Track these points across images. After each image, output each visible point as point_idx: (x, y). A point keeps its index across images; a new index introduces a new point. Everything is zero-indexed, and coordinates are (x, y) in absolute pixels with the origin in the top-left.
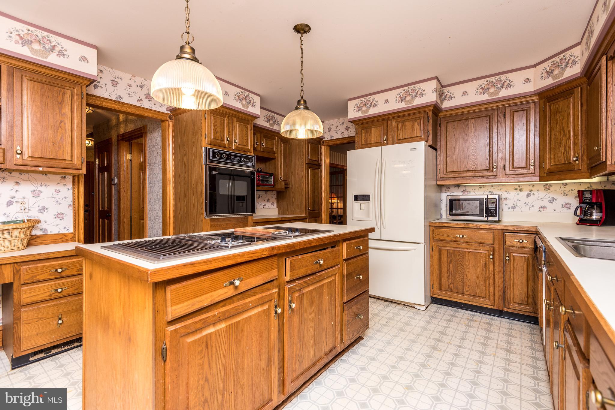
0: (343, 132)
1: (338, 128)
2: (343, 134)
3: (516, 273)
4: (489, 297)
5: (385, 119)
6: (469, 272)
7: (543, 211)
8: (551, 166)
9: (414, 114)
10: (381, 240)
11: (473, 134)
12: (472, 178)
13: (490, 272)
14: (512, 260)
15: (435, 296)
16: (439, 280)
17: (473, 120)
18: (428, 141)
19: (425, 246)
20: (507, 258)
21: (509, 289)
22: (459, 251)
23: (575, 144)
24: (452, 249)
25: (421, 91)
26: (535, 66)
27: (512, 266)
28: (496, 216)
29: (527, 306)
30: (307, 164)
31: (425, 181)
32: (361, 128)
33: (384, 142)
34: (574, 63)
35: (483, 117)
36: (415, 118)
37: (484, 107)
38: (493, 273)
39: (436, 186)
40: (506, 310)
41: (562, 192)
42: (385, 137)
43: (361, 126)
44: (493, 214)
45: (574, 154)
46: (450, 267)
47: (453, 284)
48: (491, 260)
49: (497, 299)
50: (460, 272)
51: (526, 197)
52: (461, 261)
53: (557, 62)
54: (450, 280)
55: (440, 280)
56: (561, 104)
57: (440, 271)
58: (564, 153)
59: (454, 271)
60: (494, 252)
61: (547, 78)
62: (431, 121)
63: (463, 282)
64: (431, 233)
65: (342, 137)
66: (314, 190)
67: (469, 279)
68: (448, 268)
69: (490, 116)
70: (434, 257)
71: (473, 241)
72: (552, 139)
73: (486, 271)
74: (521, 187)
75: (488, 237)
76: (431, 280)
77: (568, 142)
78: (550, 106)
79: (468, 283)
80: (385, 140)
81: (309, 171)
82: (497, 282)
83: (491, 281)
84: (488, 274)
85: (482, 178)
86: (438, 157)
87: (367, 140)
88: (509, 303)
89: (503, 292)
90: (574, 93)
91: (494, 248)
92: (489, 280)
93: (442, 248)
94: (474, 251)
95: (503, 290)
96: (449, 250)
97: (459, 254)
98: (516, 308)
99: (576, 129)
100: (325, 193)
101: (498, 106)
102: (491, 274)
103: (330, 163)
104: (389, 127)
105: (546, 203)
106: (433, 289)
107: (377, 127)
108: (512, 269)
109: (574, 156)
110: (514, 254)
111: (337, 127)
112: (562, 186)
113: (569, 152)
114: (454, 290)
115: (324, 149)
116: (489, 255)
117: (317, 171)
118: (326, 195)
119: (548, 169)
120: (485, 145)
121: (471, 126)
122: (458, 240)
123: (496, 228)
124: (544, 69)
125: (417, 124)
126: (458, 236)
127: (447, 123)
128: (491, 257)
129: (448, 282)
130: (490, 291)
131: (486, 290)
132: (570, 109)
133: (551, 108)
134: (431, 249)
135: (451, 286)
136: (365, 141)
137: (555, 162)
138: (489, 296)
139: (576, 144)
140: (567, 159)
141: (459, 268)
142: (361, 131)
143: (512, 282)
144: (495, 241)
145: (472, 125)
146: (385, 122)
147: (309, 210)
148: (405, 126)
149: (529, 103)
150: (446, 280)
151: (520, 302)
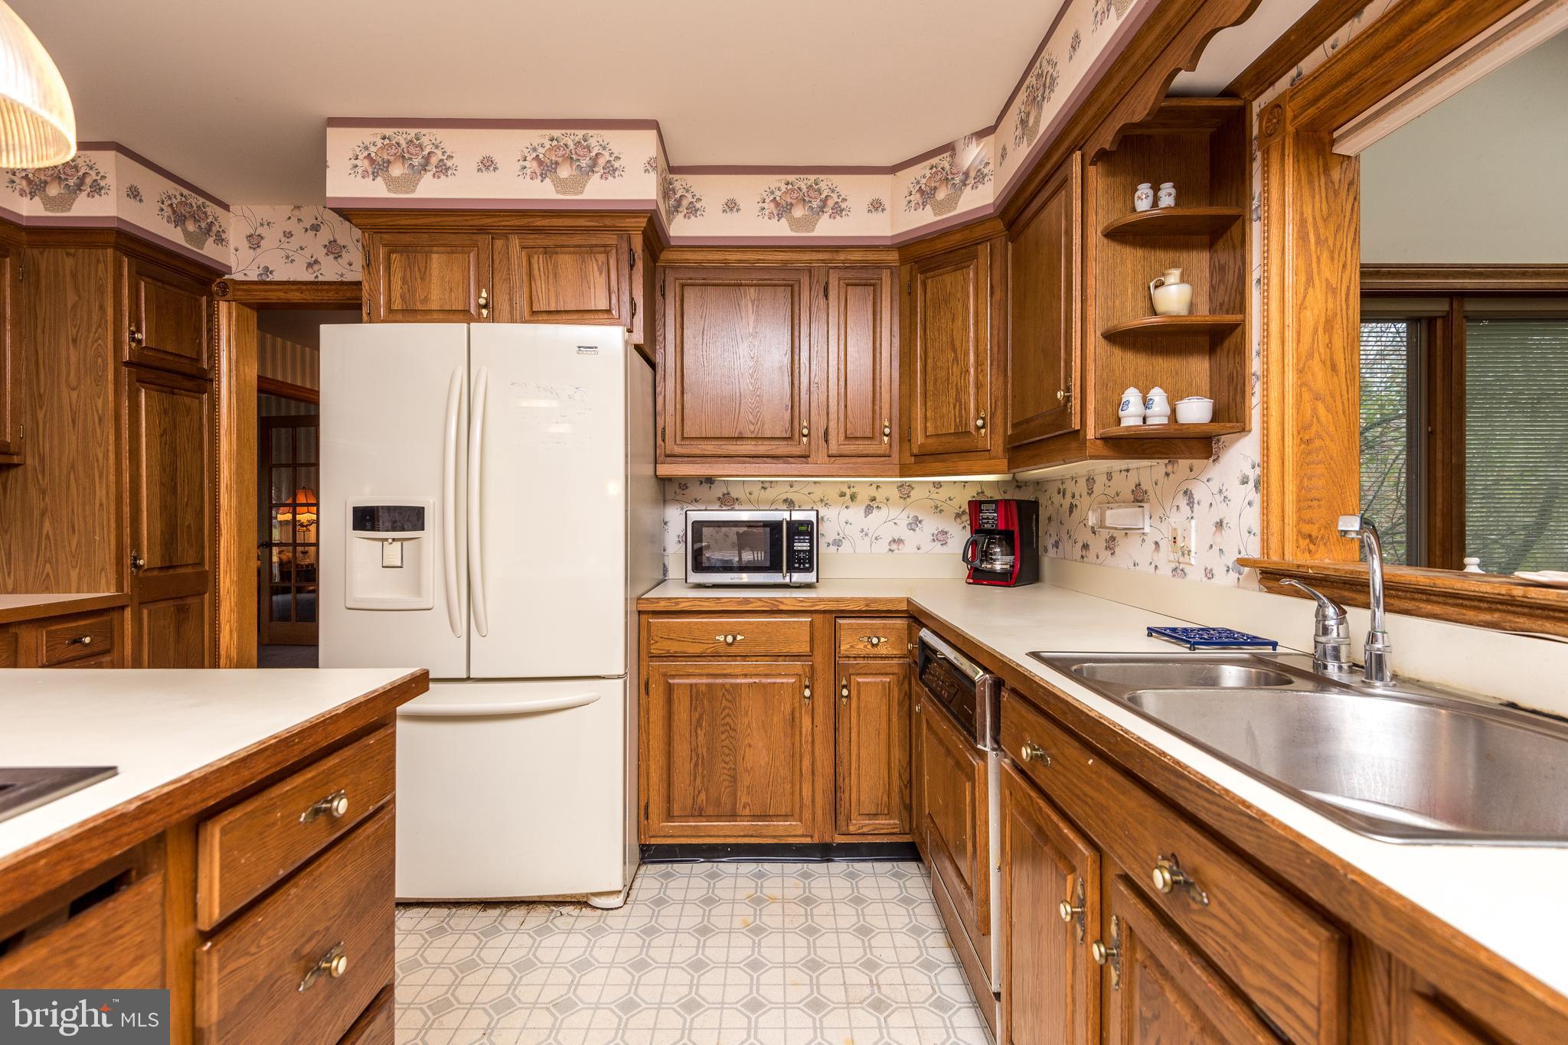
0: (316, 262)
1: (295, 243)
2: (316, 267)
3: (863, 730)
4: (801, 812)
5: (482, 230)
6: (750, 746)
7: (896, 551)
8: (927, 437)
9: (587, 230)
10: (468, 679)
11: (751, 330)
12: (751, 459)
13: (804, 736)
14: (854, 694)
15: (653, 841)
16: (665, 785)
17: (752, 289)
18: (632, 332)
19: (625, 682)
20: (845, 692)
21: (847, 780)
22: (723, 685)
23: (979, 386)
24: (705, 681)
25: (608, 158)
26: (893, 170)
27: (854, 714)
28: (809, 570)
29: (888, 817)
30: (126, 364)
31: (626, 462)
32: (385, 246)
33: (480, 314)
34: (981, 177)
35: (775, 285)
36: (592, 246)
37: (779, 258)
38: (810, 739)
39: (653, 480)
40: (840, 839)
41: (932, 504)
42: (484, 294)
43: (386, 236)
44: (804, 564)
45: (977, 410)
46: (699, 739)
47: (707, 791)
48: (807, 701)
49: (819, 813)
50: (726, 751)
51: (863, 515)
52: (728, 715)
53: (943, 169)
54: (699, 780)
55: (669, 786)
56: (949, 280)
57: (669, 755)
58: (955, 408)
59: (708, 749)
60: (812, 678)
61: (922, 207)
62: (640, 265)
63: (734, 780)
64: (644, 634)
65: (310, 278)
66: (173, 479)
67: (749, 768)
68: (694, 743)
69: (792, 286)
70: (652, 712)
71: (761, 649)
72: (929, 370)
73: (793, 736)
74: (853, 490)
75: (796, 634)
76: (642, 788)
77: (965, 379)
78: (924, 285)
79: (745, 780)
80: (485, 306)
81: (138, 396)
82: (819, 764)
83: (807, 763)
84: (797, 744)
85: (775, 461)
86: (658, 390)
87: (414, 296)
88: (849, 819)
89: (833, 790)
90: (976, 257)
91: (812, 666)
92: (801, 761)
93: (676, 681)
94: (764, 680)
95: (833, 783)
96: (696, 684)
97: (724, 694)
98: (865, 830)
99: (981, 348)
100: (234, 495)
101: (811, 261)
102: (806, 742)
103: (261, 379)
104: (497, 262)
105: (902, 531)
106: (647, 818)
107: (453, 252)
108: (854, 720)
109: (978, 417)
110: (860, 680)
111: (288, 235)
112: (933, 489)
113: (967, 404)
114: (710, 811)
115: (230, 314)
116: (800, 686)
117: (187, 400)
118: (240, 503)
119: (920, 446)
120: (781, 367)
121: (746, 306)
122: (722, 650)
123: (817, 608)
124: (915, 181)
125: (596, 268)
126: (721, 638)
127: (683, 286)
128: (807, 693)
129: (692, 789)
130: (804, 794)
131: (793, 794)
132: (968, 297)
133: (926, 289)
134: (643, 687)
135: (699, 799)
136: (403, 297)
137: (936, 428)
138: (801, 807)
139: (981, 384)
140: (961, 421)
141: (724, 737)
142: (388, 259)
143: (854, 758)
144: (815, 646)
145: (750, 306)
146: (484, 240)
147: (135, 565)
148: (555, 267)
149: (878, 266)
150: (688, 782)
151: (873, 811)
